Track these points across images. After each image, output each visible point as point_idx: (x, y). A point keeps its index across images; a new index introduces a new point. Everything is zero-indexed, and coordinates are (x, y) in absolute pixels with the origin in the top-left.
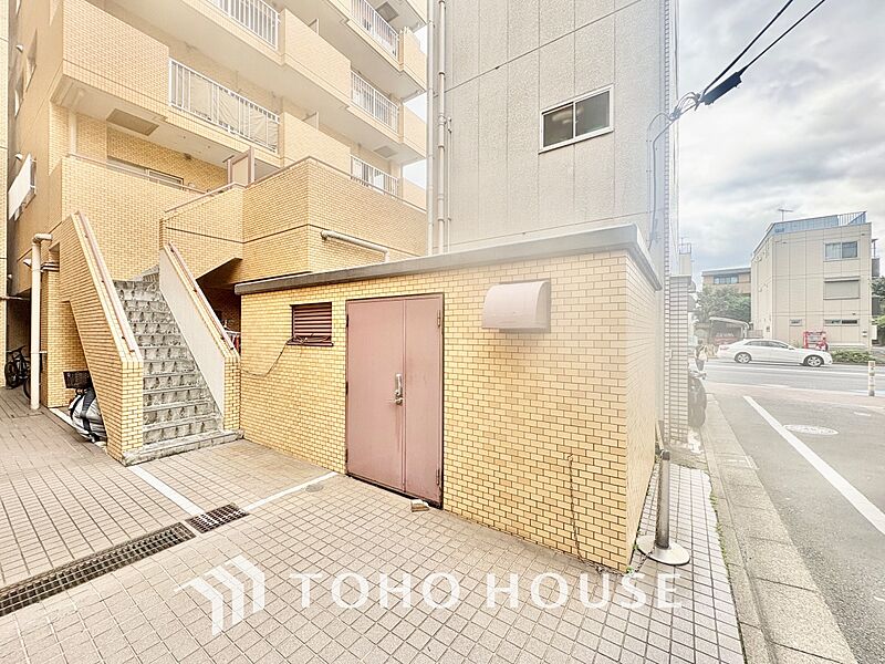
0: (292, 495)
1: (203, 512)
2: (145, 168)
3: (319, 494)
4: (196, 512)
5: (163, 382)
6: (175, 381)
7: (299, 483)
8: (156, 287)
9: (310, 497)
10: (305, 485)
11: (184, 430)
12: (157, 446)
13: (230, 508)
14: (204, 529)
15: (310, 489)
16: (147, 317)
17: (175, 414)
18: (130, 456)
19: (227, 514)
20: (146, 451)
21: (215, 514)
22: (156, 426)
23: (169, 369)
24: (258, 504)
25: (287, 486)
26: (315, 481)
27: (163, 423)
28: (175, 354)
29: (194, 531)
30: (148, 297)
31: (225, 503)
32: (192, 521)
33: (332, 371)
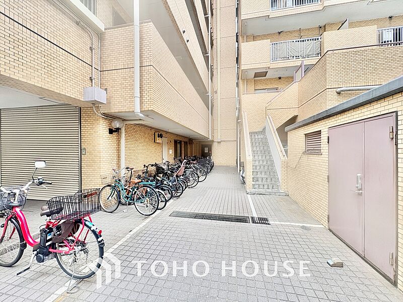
0: (292, 226)
1: (257, 217)
2: (265, 89)
3: (306, 231)
4: (255, 215)
5: (262, 167)
6: (266, 168)
7: (300, 222)
8: (265, 132)
9: (301, 231)
10: (301, 225)
11: (266, 187)
12: (257, 190)
13: (266, 220)
14: (254, 222)
15: (303, 227)
16: (261, 144)
17: (264, 180)
18: (248, 191)
19: (263, 221)
20: (253, 191)
21: (260, 219)
22: (257, 183)
23: (265, 163)
24: (276, 223)
25: (293, 221)
26: (308, 225)
27: (260, 182)
28: (268, 157)
29: (251, 221)
30: (262, 136)
31: (265, 217)
32: (253, 218)
33: (322, 169)
